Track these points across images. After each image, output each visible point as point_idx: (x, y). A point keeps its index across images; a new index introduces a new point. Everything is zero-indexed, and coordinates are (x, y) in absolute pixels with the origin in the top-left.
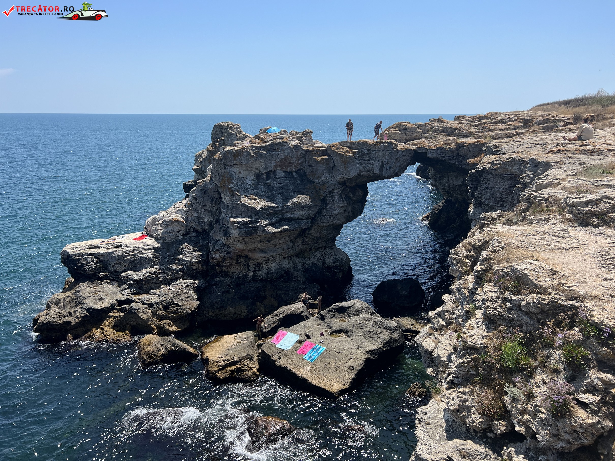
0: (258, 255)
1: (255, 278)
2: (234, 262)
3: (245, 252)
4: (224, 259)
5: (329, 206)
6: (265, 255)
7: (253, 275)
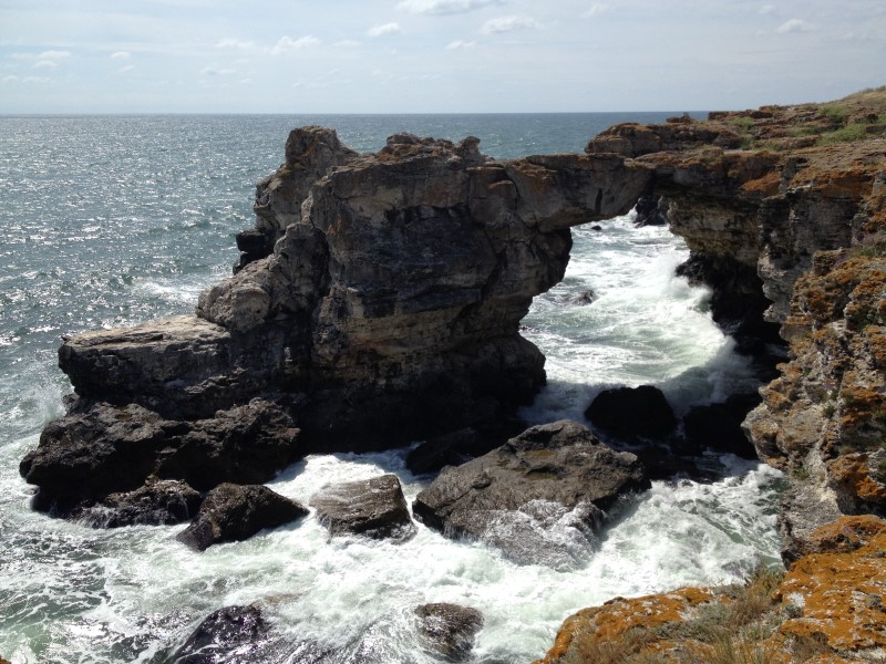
0: (394, 350)
1: (389, 389)
2: (353, 362)
3: (372, 346)
4: (337, 358)
5: (510, 266)
6: (405, 350)
7: (386, 385)
